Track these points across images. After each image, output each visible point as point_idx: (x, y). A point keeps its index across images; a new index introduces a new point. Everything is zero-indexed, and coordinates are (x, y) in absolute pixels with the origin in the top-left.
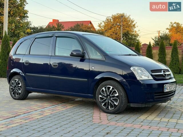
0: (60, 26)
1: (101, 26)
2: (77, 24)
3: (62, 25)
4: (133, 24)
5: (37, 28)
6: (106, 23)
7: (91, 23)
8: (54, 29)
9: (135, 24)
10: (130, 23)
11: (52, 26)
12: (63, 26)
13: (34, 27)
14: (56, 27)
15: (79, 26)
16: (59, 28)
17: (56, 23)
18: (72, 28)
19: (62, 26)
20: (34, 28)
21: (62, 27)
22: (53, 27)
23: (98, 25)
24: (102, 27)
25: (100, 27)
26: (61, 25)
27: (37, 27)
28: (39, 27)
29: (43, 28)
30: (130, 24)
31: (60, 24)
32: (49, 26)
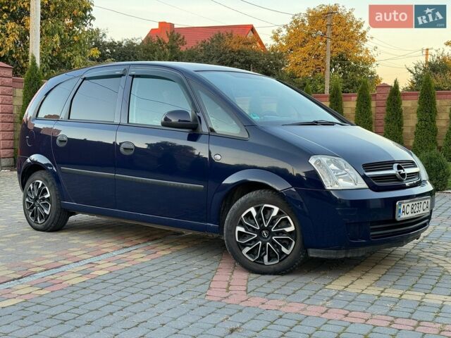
0: (177, 39)
1: (279, 37)
2: (217, 33)
3: (181, 37)
4: (361, 31)
5: (120, 44)
6: (292, 31)
7: (253, 29)
8: (162, 46)
9: (365, 32)
10: (352, 30)
11: (156, 39)
12: (183, 38)
13: (111, 41)
14: (167, 40)
15: (223, 37)
16: (174, 44)
17: (167, 32)
18: (206, 44)
20: (112, 45)
21: (180, 40)
22: (159, 41)
23: (273, 35)
24: (281, 39)
25: (277, 41)
26: (179, 37)
27: (121, 41)
28: (125, 42)
29: (135, 44)
30: (353, 32)
31: (175, 34)
32: (148, 38)
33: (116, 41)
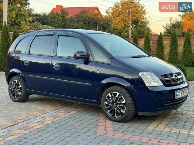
1: (109, 12)
2: (82, 10)
4: (143, 10)
5: (40, 15)
6: (114, 9)
7: (97, 9)
8: (58, 16)
9: (145, 10)
11: (56, 13)
12: (68, 12)
13: (36, 13)
14: (60, 13)
15: (85, 12)
16: (64, 15)
17: (60, 10)
18: (77, 15)
19: (66, 13)
20: (36, 15)
22: (57, 13)
23: (106, 11)
24: (109, 13)
25: (108, 14)
27: (40, 13)
28: (42, 14)
29: (46, 15)
30: (140, 10)
31: (64, 10)
32: (52, 12)
33: (38, 13)
